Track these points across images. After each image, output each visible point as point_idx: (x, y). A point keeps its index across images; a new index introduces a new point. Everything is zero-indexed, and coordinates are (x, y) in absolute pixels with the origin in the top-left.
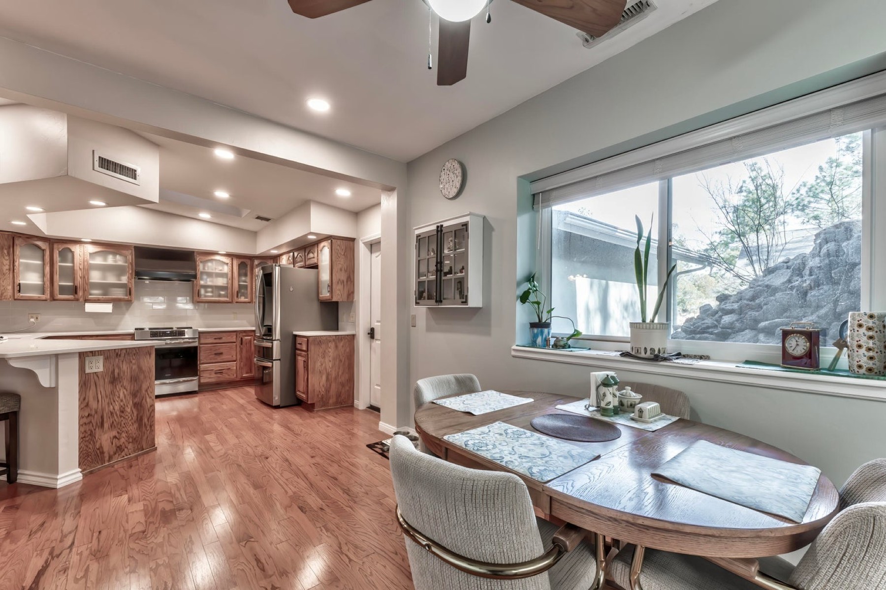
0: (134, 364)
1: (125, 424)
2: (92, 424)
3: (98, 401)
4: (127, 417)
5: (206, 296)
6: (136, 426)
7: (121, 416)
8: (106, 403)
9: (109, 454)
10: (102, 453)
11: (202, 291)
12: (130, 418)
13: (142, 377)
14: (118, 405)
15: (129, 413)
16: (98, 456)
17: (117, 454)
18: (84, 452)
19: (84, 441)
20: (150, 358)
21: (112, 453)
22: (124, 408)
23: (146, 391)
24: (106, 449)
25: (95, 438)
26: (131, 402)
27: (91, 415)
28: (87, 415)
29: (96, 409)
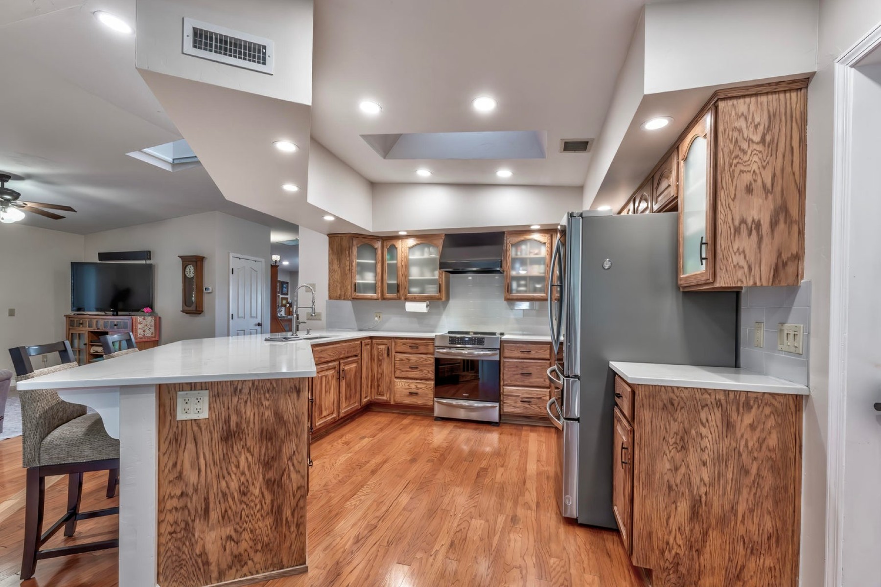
0: (267, 408)
1: (248, 516)
2: (189, 511)
3: (200, 471)
4: (252, 504)
5: (518, 292)
6: (269, 521)
7: (241, 502)
8: (214, 476)
9: (219, 568)
10: (207, 563)
11: (514, 285)
12: (258, 507)
13: (282, 433)
14: (235, 481)
15: (256, 498)
16: (200, 569)
17: (234, 570)
18: (174, 558)
19: (173, 540)
20: (298, 399)
21: (224, 566)
22: (247, 487)
23: (290, 459)
24: (213, 558)
25: (194, 536)
26: (261, 476)
27: (187, 495)
28: (178, 493)
29: (195, 484)
